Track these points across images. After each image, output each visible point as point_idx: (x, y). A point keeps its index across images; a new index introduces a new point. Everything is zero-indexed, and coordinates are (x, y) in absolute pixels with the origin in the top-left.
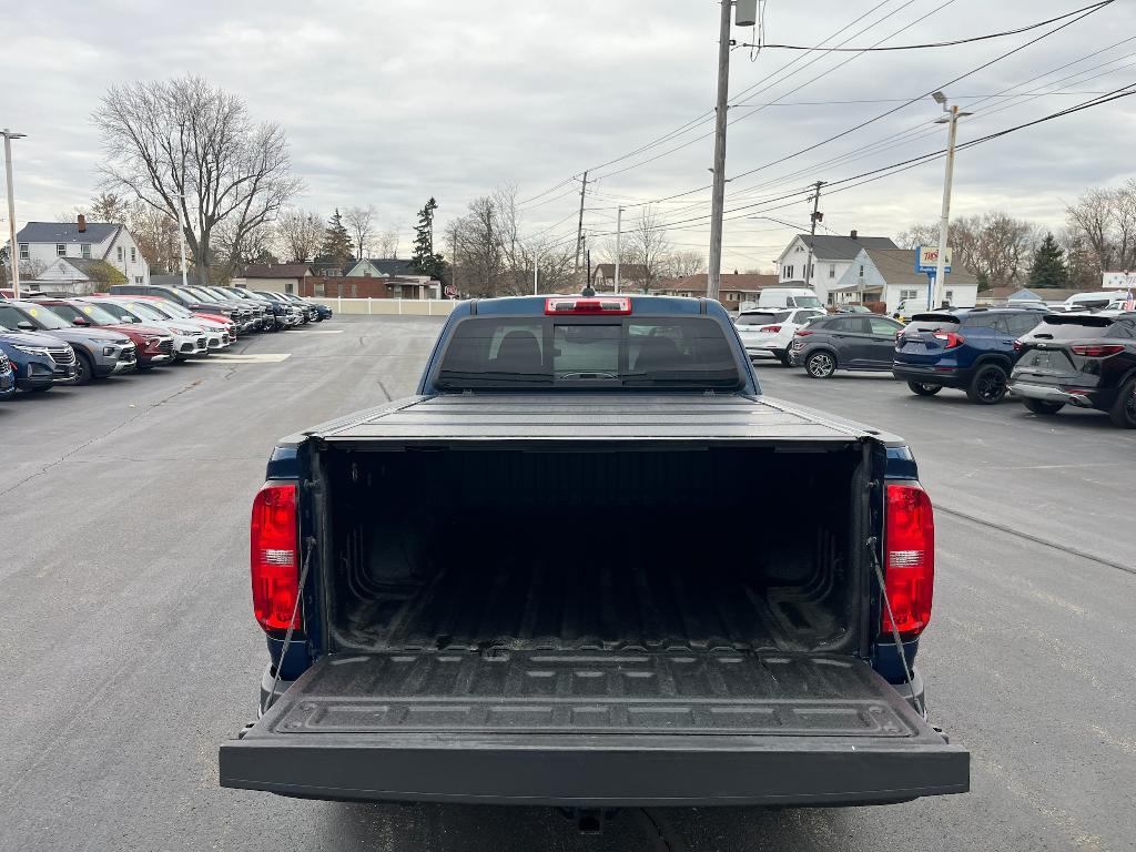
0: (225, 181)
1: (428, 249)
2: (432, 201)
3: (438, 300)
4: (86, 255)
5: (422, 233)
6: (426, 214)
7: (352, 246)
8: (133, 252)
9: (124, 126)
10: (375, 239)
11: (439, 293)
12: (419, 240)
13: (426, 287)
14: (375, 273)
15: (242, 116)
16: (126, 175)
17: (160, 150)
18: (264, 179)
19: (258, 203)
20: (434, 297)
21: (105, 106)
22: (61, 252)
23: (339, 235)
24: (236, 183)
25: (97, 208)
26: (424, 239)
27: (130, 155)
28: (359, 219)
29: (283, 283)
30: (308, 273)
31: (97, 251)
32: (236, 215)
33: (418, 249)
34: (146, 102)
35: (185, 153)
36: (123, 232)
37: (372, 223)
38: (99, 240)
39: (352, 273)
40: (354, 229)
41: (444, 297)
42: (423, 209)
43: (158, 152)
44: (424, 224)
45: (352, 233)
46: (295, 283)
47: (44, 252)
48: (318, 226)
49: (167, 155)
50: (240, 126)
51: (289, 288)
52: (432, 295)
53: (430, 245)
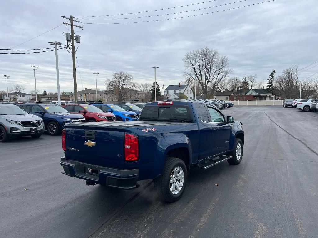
0: (212, 72)
1: (272, 85)
2: (274, 71)
3: (274, 101)
4: (180, 92)
5: (270, 81)
6: (272, 75)
7: (249, 86)
8: (190, 90)
9: (189, 61)
10: (256, 84)
11: (274, 98)
12: (269, 83)
13: (270, 97)
14: (254, 93)
15: (218, 54)
16: (189, 73)
17: (197, 66)
18: (222, 70)
19: (220, 76)
20: (272, 100)
21: (185, 57)
22: (175, 92)
23: (245, 83)
24: (215, 72)
25: (186, 81)
26: (271, 83)
27: (190, 68)
28: (251, 78)
29: (225, 97)
30: (232, 94)
31: (182, 91)
32: (214, 80)
33: (269, 86)
34: (195, 54)
35: (203, 65)
36: (188, 86)
37: (255, 79)
38: (183, 89)
39: (248, 94)
40: (250, 81)
41: (276, 99)
42: (271, 74)
43: (196, 66)
44: (271, 78)
45: (249, 82)
46: (228, 97)
47: (171, 92)
48: (239, 81)
49: (199, 67)
50: (217, 57)
51: (227, 99)
52: (272, 99)
53: (273, 84)
